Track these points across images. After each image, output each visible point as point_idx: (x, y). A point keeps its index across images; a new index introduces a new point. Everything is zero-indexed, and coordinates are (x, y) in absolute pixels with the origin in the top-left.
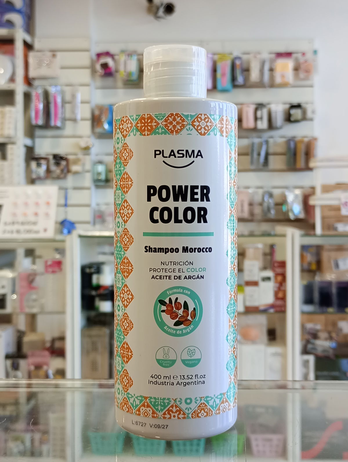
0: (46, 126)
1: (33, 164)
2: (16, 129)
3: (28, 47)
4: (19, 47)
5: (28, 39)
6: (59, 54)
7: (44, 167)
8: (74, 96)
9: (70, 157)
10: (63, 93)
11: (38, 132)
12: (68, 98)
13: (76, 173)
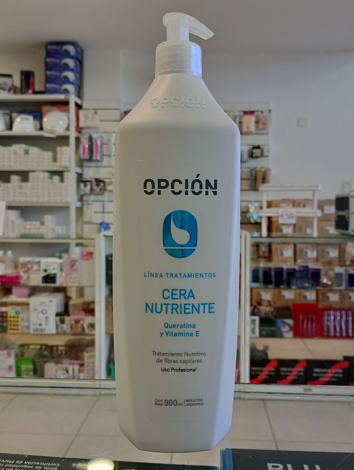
0: (90, 160)
1: (82, 185)
2: (70, 161)
3: (79, 107)
4: (72, 106)
5: (79, 101)
6: (99, 112)
7: (89, 187)
8: (109, 140)
9: (107, 181)
10: (102, 137)
11: (86, 164)
12: (105, 141)
13: (111, 191)
